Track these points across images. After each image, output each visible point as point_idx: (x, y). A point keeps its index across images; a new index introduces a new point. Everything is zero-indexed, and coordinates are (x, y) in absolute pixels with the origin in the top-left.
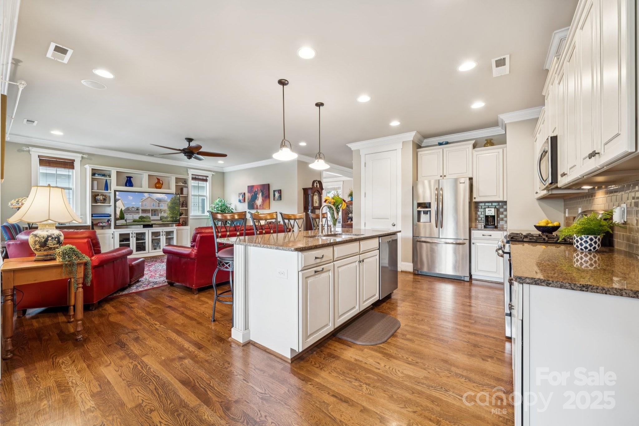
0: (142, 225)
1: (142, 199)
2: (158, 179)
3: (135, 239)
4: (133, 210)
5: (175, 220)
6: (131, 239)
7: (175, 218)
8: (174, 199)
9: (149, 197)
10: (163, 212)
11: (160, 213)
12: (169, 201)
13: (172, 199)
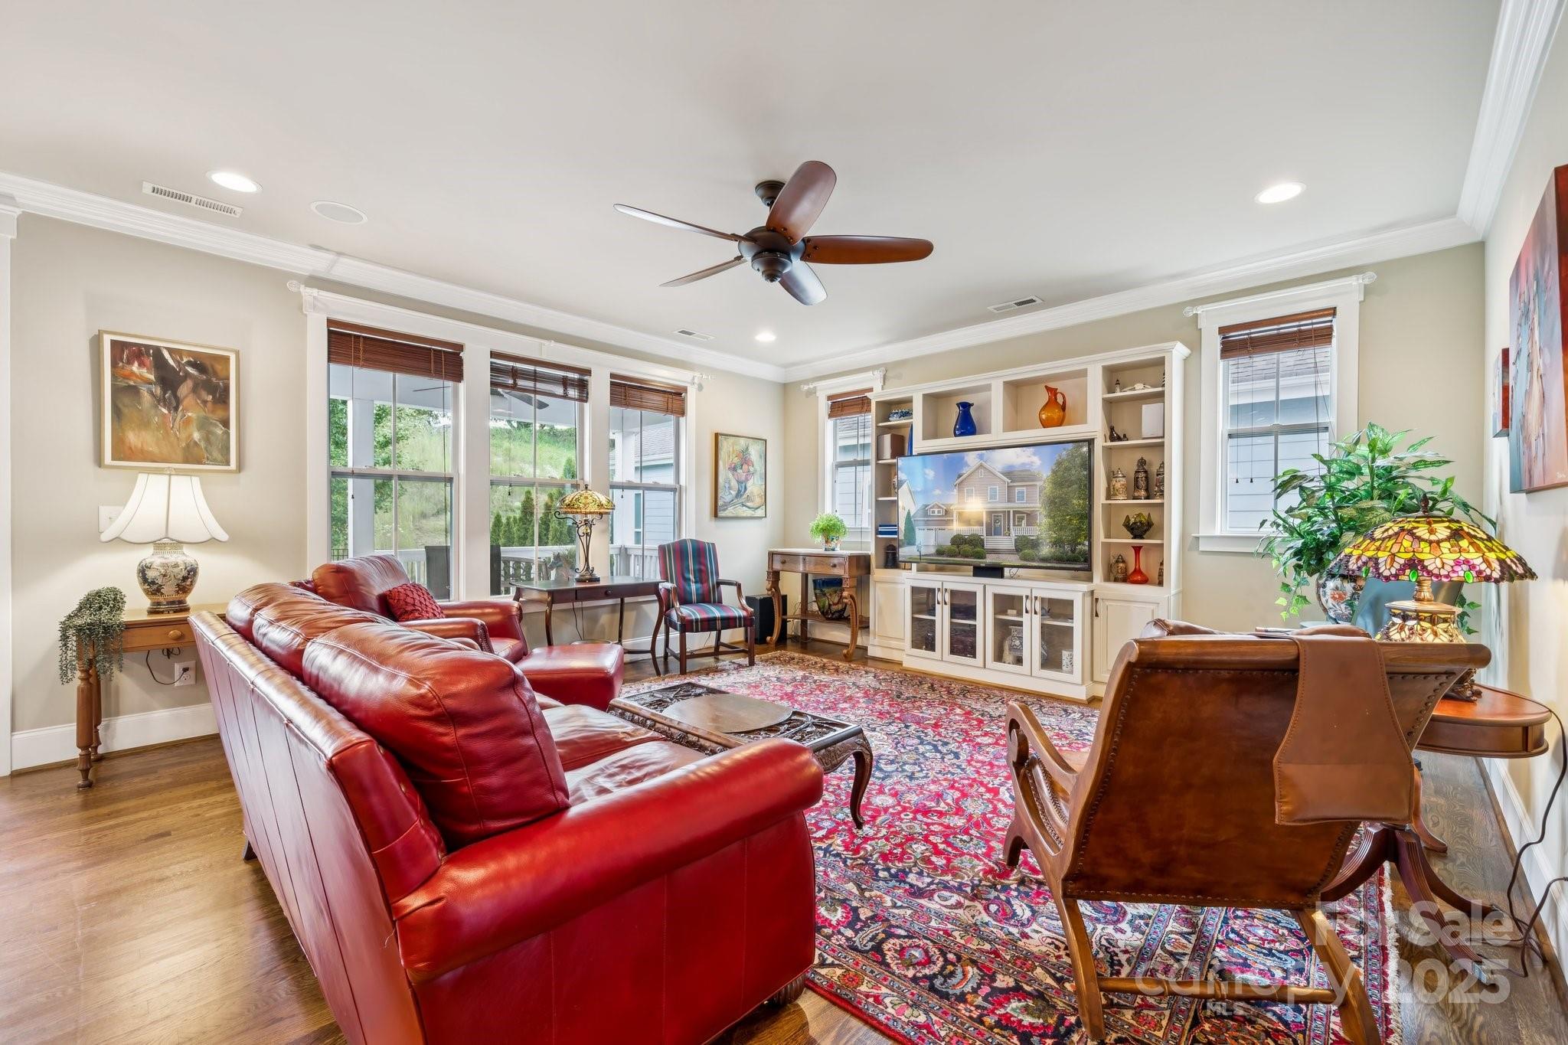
0: (969, 565)
1: (960, 476)
2: (1053, 392)
3: (947, 609)
4: (936, 514)
5: (1070, 553)
6: (938, 608)
7: (1067, 548)
8: (1066, 464)
9: (981, 466)
10: (1024, 522)
11: (1014, 525)
12: (1046, 473)
13: (1059, 464)
